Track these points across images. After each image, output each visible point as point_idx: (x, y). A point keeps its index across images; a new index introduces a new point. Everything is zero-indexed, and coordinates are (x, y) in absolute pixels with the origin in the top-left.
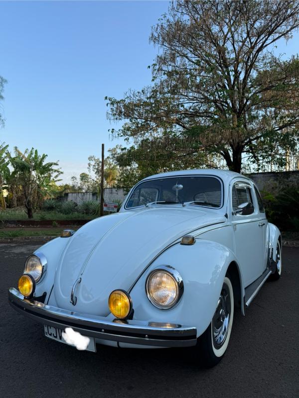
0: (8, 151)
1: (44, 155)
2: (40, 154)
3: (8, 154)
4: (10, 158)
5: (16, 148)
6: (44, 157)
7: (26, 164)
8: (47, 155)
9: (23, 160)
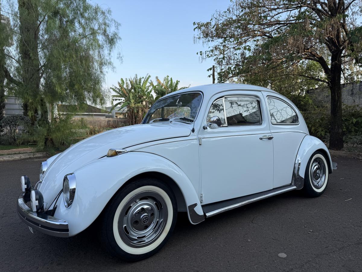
0: (151, 80)
1: (177, 81)
2: (174, 81)
3: (152, 84)
4: (153, 86)
5: (157, 77)
6: (178, 82)
7: (164, 90)
8: (179, 81)
9: (163, 87)
